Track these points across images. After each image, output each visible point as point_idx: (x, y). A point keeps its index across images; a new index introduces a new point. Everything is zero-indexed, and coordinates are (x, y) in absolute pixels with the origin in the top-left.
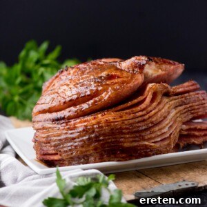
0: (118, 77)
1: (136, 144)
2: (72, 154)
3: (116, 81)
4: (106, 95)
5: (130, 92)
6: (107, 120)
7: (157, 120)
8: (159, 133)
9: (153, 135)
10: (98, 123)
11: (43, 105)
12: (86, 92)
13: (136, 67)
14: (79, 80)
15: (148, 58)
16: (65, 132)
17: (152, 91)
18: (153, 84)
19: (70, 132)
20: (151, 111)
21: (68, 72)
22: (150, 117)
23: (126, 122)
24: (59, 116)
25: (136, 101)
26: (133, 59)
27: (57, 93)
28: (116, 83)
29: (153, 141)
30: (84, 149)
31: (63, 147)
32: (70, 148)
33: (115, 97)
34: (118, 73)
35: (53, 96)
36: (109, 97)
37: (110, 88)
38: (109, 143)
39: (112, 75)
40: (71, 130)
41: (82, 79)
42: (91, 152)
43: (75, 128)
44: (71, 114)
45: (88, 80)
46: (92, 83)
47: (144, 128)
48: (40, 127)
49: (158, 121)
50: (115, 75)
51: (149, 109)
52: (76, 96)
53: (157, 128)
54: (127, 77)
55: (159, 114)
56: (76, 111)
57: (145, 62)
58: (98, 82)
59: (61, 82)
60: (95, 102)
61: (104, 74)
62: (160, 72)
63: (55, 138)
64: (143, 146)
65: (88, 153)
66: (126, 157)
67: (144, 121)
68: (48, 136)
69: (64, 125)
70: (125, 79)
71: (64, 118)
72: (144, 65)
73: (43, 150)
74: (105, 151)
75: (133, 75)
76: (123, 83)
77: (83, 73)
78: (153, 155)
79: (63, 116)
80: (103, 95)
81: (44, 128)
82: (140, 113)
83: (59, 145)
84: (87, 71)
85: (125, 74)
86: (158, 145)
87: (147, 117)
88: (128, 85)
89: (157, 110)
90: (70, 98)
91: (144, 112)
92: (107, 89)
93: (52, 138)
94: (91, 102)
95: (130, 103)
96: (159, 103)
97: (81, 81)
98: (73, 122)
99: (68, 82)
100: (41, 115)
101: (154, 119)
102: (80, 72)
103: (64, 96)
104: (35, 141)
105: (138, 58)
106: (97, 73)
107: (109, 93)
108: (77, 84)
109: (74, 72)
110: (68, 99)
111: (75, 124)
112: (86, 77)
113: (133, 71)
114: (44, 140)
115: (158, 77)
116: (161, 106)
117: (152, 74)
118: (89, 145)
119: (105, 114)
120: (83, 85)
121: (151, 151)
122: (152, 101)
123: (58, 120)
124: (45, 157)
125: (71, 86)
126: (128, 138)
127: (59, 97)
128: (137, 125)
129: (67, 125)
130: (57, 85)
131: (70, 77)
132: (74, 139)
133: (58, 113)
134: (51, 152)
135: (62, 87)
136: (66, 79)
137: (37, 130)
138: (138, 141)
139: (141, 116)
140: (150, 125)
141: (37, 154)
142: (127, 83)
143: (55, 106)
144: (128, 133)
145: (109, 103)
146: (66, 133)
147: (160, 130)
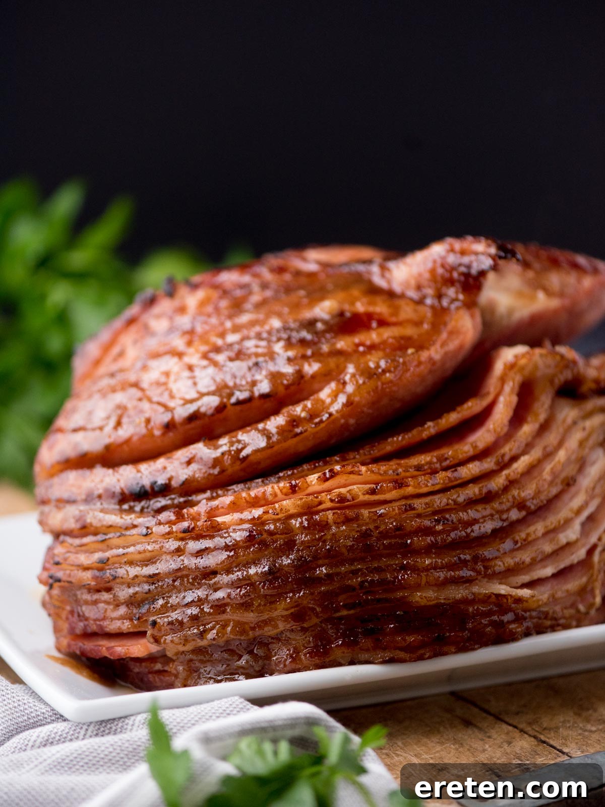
0: (382, 323)
1: (458, 593)
2: (202, 634)
3: (373, 336)
4: (335, 396)
5: (430, 380)
6: (342, 499)
7: (538, 492)
8: (548, 548)
9: (526, 556)
10: (309, 511)
11: (79, 437)
12: (254, 383)
13: (450, 282)
14: (222, 335)
15: (500, 248)
16: (173, 545)
17: (518, 379)
18: (520, 349)
19: (193, 546)
20: (514, 459)
21: (176, 303)
22: (512, 483)
23: (419, 504)
24: (146, 482)
25: (453, 418)
26: (437, 250)
27: (136, 385)
28: (372, 348)
29: (526, 578)
30: (250, 617)
31: (166, 608)
32: (194, 611)
33: (373, 404)
34: (381, 308)
35: (119, 398)
36: (349, 403)
37: (351, 369)
38: (351, 589)
39: (356, 317)
40: (198, 537)
41: (236, 329)
42: (281, 626)
43: (214, 529)
44: (195, 471)
45: (259, 337)
46: (278, 347)
47: (488, 527)
48: (72, 525)
49: (543, 497)
50: (369, 316)
51: (507, 450)
52: (214, 401)
53: (538, 528)
54: (418, 324)
55: (548, 468)
56: (216, 462)
57: (487, 263)
58: (303, 342)
59: (152, 343)
60: (294, 422)
61: (324, 310)
62: (542, 302)
63: (133, 571)
64: (486, 599)
65: (269, 631)
66: (422, 645)
67: (488, 498)
68: (104, 562)
69: (169, 515)
70: (409, 331)
71: (165, 490)
72: (482, 274)
73: (82, 617)
74: (336, 622)
75: (440, 313)
76: (403, 344)
77: (237, 306)
78: (527, 634)
79: (161, 480)
80: (325, 394)
81: (85, 530)
82: (474, 468)
83: (150, 598)
84: (256, 298)
85: (407, 312)
86: (542, 594)
87: (499, 481)
88: (424, 355)
89: (536, 453)
90: (191, 408)
91: (488, 464)
92: (342, 370)
93: (121, 572)
94: (275, 423)
95: (431, 428)
96: (544, 428)
97: (232, 338)
98: (203, 505)
99: (179, 343)
100: (72, 476)
101: (527, 492)
102: (224, 304)
103: (165, 399)
104: (51, 582)
105: (457, 245)
106: (296, 307)
107: (350, 388)
108: (218, 350)
109: (202, 304)
110: (182, 412)
111: (212, 513)
112: (253, 323)
113: (439, 296)
114: (87, 576)
115: (535, 320)
116: (551, 438)
117: (511, 312)
118: (271, 600)
119: (333, 474)
120: (239, 355)
121: (519, 619)
122: (518, 418)
123: (142, 495)
124: (89, 646)
125: (193, 358)
126: (427, 569)
127: (146, 405)
128: (463, 516)
129: (180, 517)
130: (132, 353)
131: (185, 322)
132: (209, 573)
133: (144, 467)
134: (114, 626)
135: (153, 364)
136: (171, 330)
137: (57, 535)
138: (469, 581)
139: (475, 480)
140: (514, 515)
141: (57, 630)
142: (420, 347)
143: (128, 441)
144: (428, 550)
145: (346, 427)
146: (179, 551)
147: (551, 532)
